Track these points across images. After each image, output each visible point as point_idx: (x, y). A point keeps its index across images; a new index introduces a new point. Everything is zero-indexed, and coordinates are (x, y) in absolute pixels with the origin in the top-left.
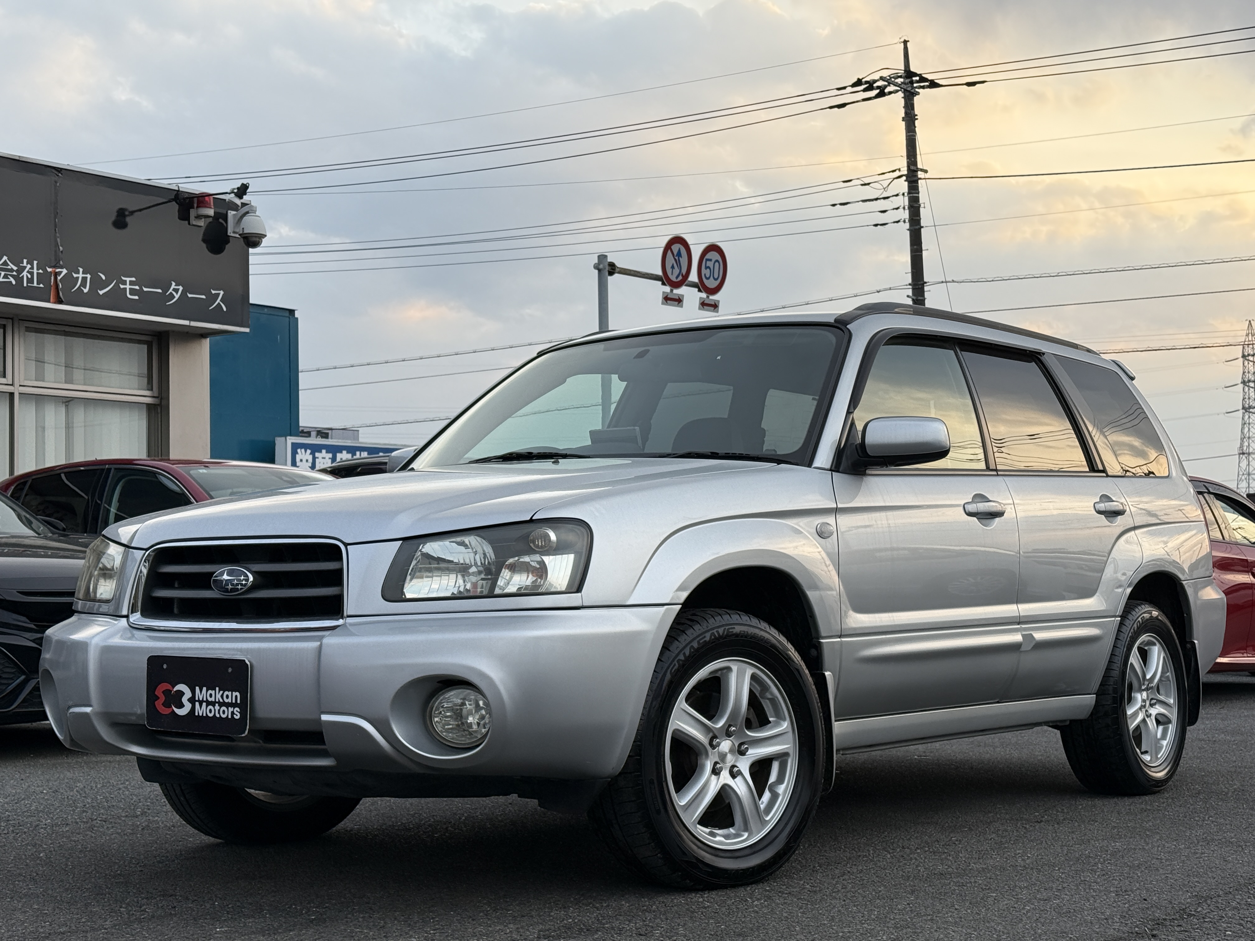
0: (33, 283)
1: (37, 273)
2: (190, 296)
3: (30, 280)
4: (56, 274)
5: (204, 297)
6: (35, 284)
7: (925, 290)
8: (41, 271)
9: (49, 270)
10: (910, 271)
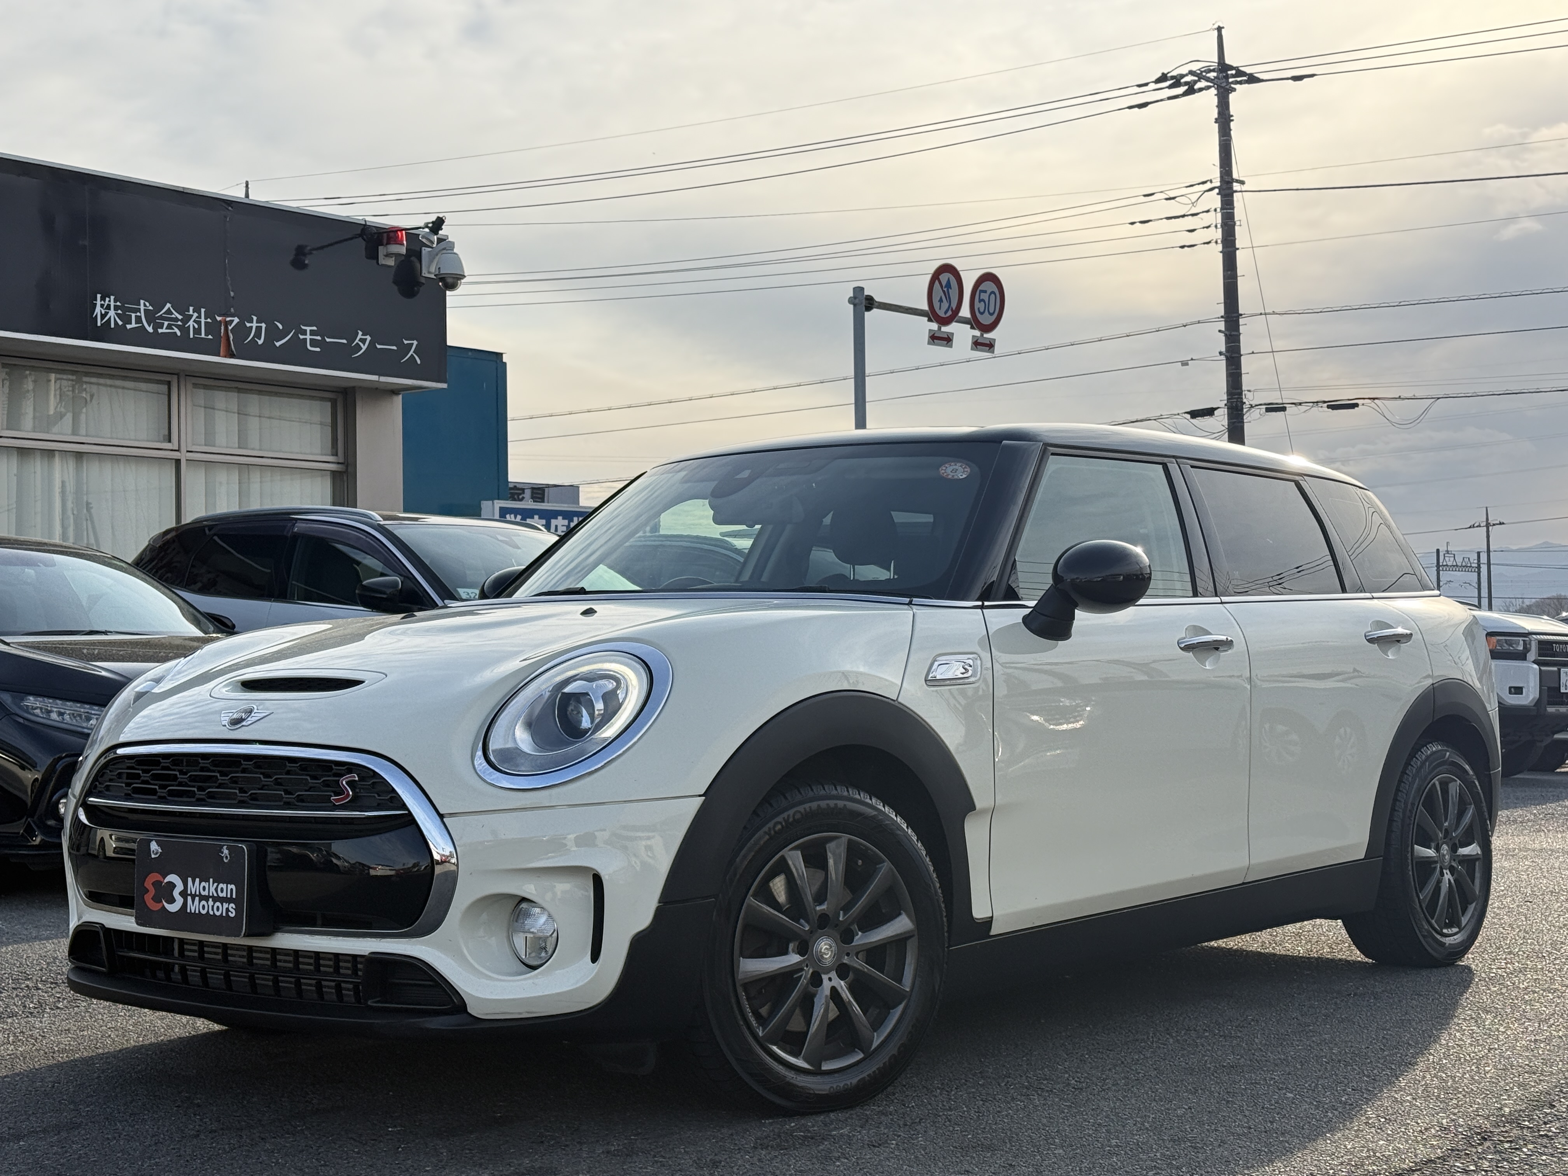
0: (201, 334)
1: (205, 323)
2: (379, 346)
3: (197, 331)
4: (227, 324)
5: (395, 348)
6: (203, 336)
7: (1240, 323)
8: (209, 320)
9: (219, 319)
10: (1222, 301)
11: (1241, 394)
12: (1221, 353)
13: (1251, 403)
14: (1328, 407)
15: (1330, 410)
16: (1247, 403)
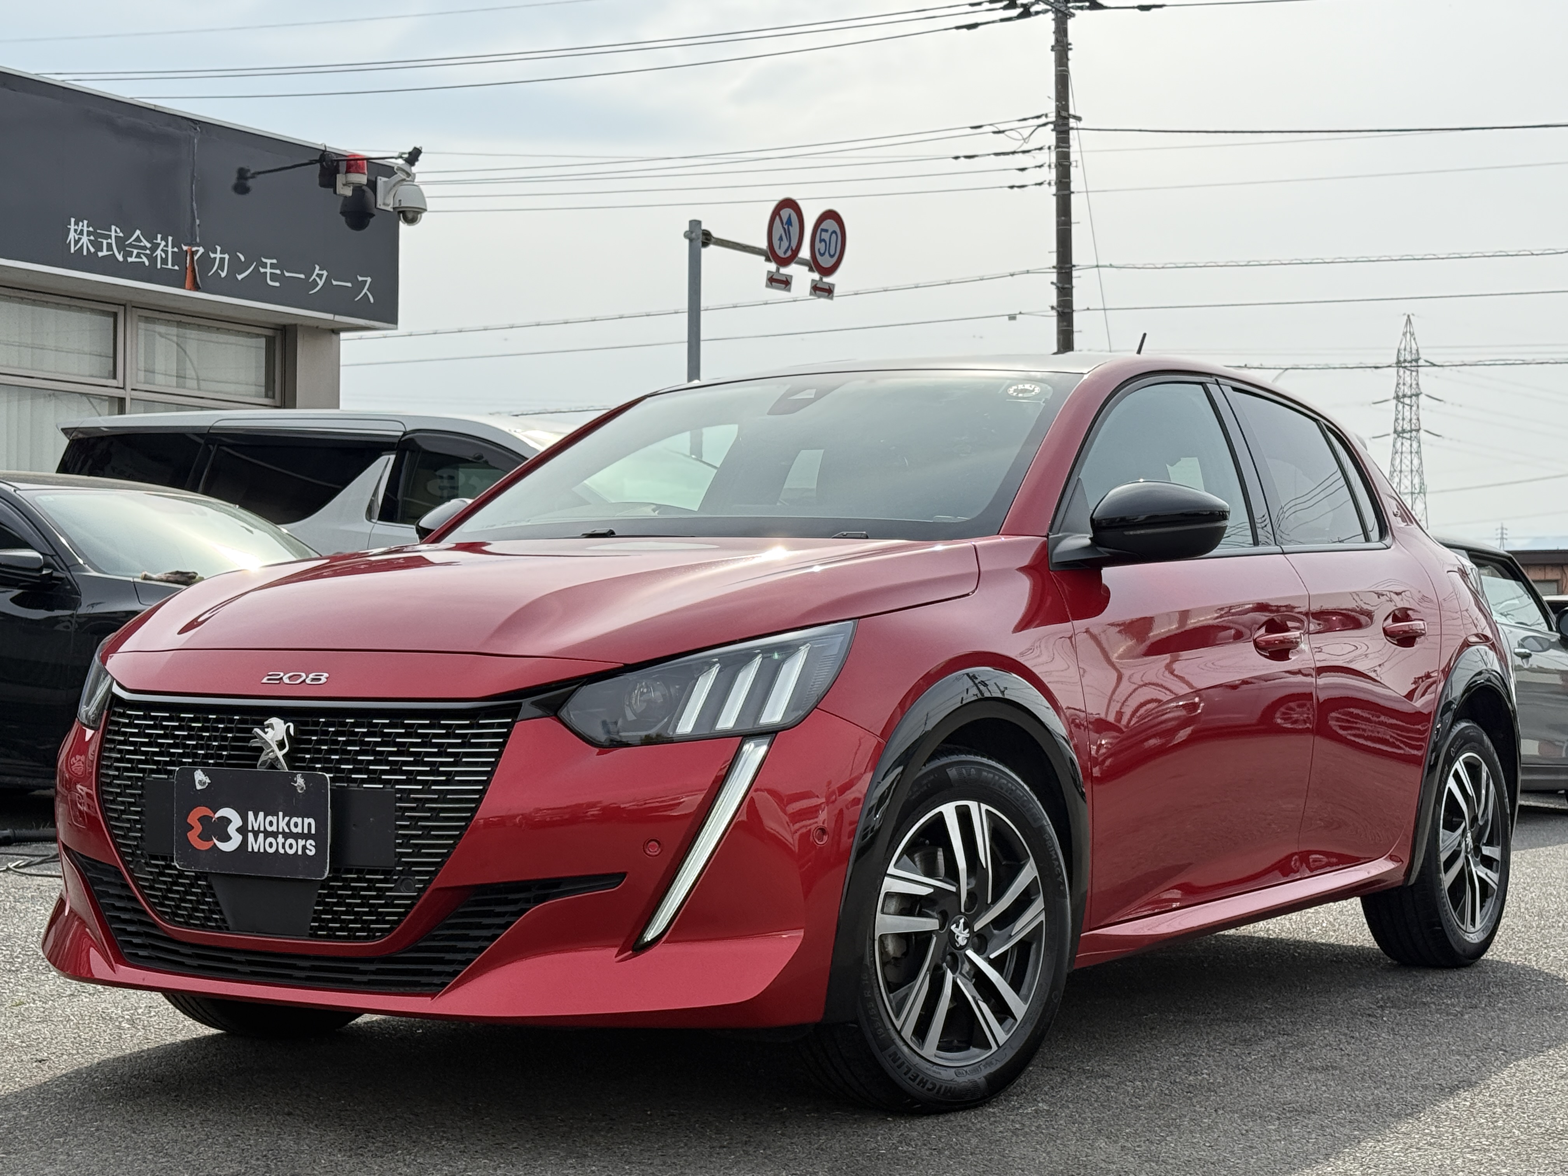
0: (167, 265)
1: (172, 252)
2: (335, 283)
3: (164, 261)
4: (193, 254)
5: (349, 285)
6: (170, 266)
7: (1074, 275)
8: (176, 250)
9: (185, 248)
12: (1052, 308)
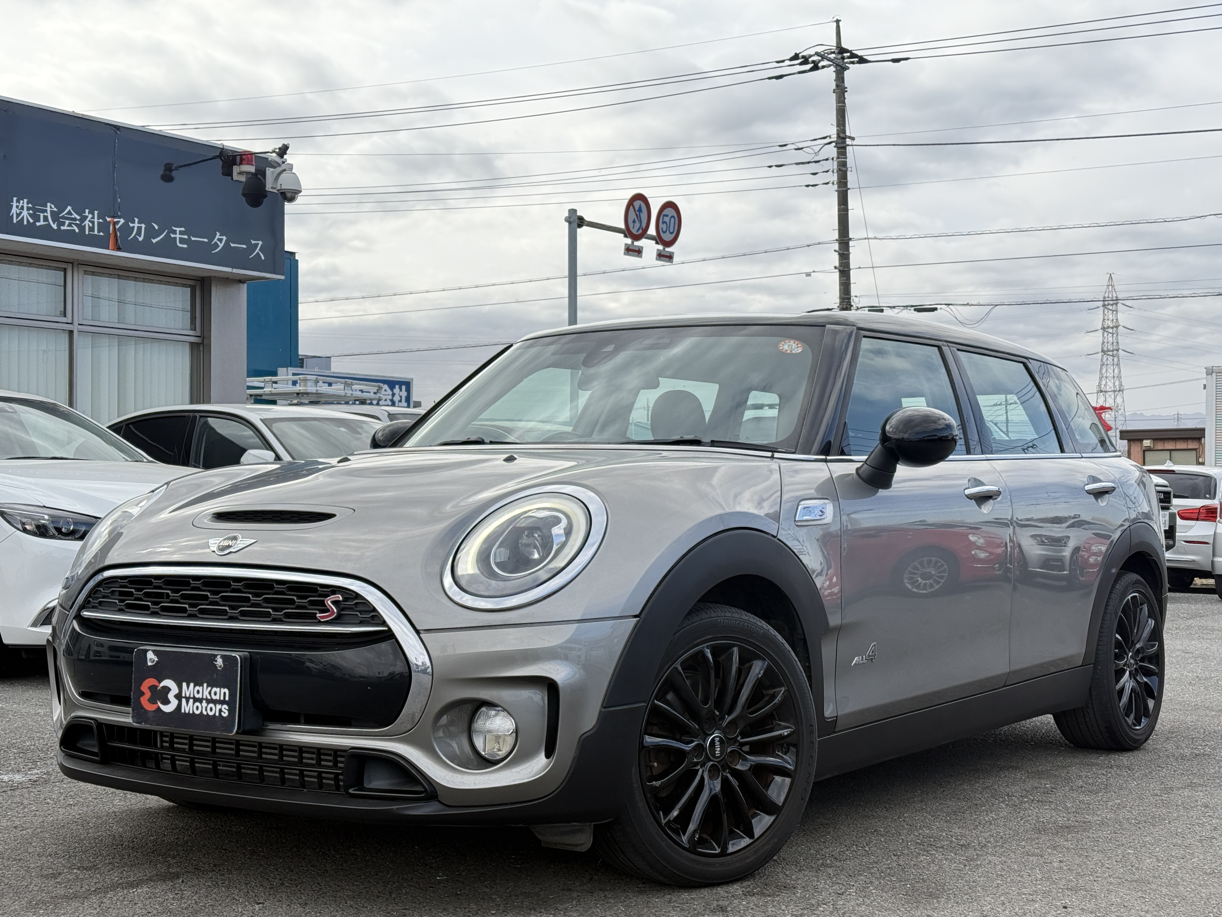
0: (94, 232)
4: (115, 223)
7: (850, 245)
8: (101, 220)
9: (108, 219)
10: (837, 227)
11: (849, 299)
12: (835, 268)
13: (857, 306)
14: (915, 310)
15: (916, 312)
16: (854, 306)
